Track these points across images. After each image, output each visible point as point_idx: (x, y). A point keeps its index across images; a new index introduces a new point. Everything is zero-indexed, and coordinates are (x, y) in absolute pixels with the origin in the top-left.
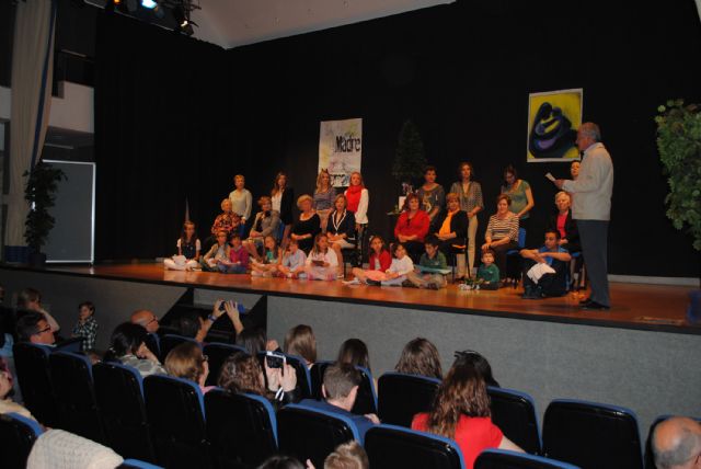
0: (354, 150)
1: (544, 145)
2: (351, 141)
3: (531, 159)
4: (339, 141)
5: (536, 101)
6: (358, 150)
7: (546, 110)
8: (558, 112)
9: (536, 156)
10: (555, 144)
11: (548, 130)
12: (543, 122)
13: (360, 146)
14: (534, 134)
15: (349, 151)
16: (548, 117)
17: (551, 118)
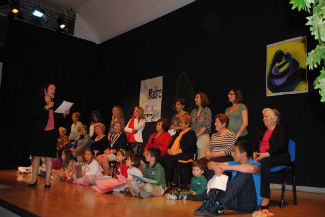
0: (158, 97)
1: (278, 82)
2: (156, 91)
3: (269, 94)
4: (150, 91)
5: (272, 50)
6: (160, 97)
7: (279, 56)
8: (288, 56)
9: (273, 91)
10: (287, 80)
11: (281, 70)
12: (277, 65)
13: (161, 94)
14: (271, 75)
15: (156, 98)
16: (281, 61)
17: (284, 61)
